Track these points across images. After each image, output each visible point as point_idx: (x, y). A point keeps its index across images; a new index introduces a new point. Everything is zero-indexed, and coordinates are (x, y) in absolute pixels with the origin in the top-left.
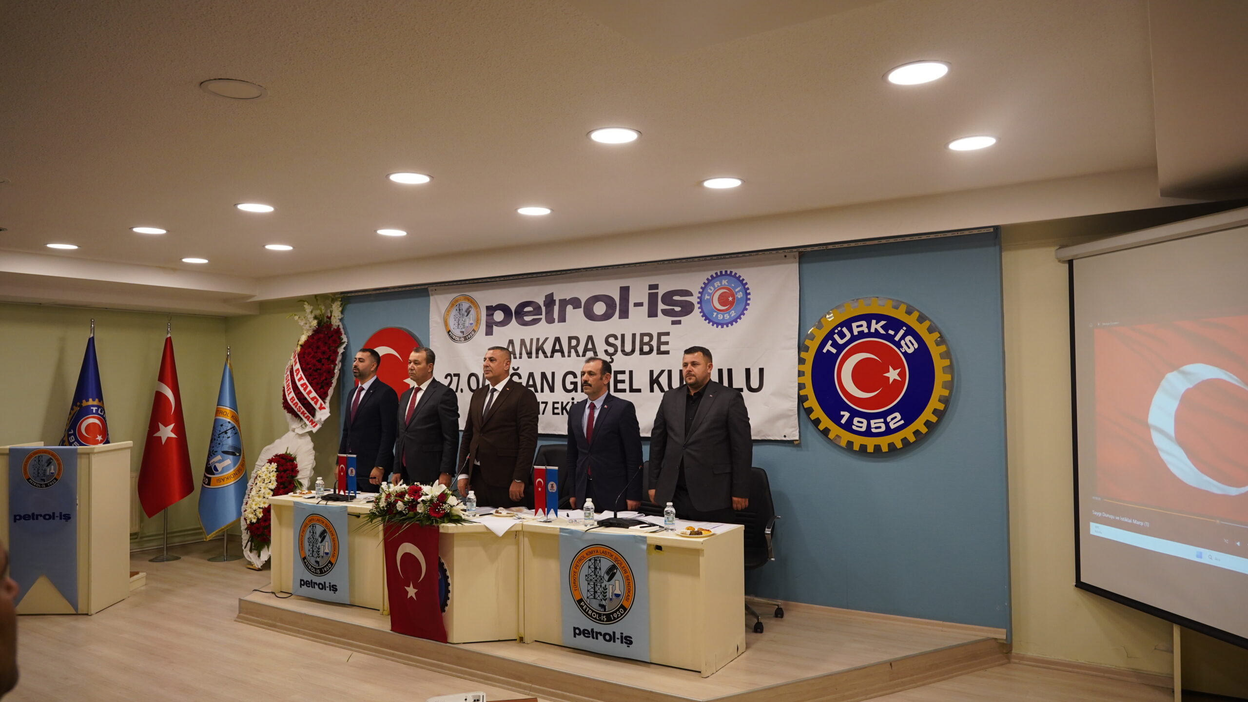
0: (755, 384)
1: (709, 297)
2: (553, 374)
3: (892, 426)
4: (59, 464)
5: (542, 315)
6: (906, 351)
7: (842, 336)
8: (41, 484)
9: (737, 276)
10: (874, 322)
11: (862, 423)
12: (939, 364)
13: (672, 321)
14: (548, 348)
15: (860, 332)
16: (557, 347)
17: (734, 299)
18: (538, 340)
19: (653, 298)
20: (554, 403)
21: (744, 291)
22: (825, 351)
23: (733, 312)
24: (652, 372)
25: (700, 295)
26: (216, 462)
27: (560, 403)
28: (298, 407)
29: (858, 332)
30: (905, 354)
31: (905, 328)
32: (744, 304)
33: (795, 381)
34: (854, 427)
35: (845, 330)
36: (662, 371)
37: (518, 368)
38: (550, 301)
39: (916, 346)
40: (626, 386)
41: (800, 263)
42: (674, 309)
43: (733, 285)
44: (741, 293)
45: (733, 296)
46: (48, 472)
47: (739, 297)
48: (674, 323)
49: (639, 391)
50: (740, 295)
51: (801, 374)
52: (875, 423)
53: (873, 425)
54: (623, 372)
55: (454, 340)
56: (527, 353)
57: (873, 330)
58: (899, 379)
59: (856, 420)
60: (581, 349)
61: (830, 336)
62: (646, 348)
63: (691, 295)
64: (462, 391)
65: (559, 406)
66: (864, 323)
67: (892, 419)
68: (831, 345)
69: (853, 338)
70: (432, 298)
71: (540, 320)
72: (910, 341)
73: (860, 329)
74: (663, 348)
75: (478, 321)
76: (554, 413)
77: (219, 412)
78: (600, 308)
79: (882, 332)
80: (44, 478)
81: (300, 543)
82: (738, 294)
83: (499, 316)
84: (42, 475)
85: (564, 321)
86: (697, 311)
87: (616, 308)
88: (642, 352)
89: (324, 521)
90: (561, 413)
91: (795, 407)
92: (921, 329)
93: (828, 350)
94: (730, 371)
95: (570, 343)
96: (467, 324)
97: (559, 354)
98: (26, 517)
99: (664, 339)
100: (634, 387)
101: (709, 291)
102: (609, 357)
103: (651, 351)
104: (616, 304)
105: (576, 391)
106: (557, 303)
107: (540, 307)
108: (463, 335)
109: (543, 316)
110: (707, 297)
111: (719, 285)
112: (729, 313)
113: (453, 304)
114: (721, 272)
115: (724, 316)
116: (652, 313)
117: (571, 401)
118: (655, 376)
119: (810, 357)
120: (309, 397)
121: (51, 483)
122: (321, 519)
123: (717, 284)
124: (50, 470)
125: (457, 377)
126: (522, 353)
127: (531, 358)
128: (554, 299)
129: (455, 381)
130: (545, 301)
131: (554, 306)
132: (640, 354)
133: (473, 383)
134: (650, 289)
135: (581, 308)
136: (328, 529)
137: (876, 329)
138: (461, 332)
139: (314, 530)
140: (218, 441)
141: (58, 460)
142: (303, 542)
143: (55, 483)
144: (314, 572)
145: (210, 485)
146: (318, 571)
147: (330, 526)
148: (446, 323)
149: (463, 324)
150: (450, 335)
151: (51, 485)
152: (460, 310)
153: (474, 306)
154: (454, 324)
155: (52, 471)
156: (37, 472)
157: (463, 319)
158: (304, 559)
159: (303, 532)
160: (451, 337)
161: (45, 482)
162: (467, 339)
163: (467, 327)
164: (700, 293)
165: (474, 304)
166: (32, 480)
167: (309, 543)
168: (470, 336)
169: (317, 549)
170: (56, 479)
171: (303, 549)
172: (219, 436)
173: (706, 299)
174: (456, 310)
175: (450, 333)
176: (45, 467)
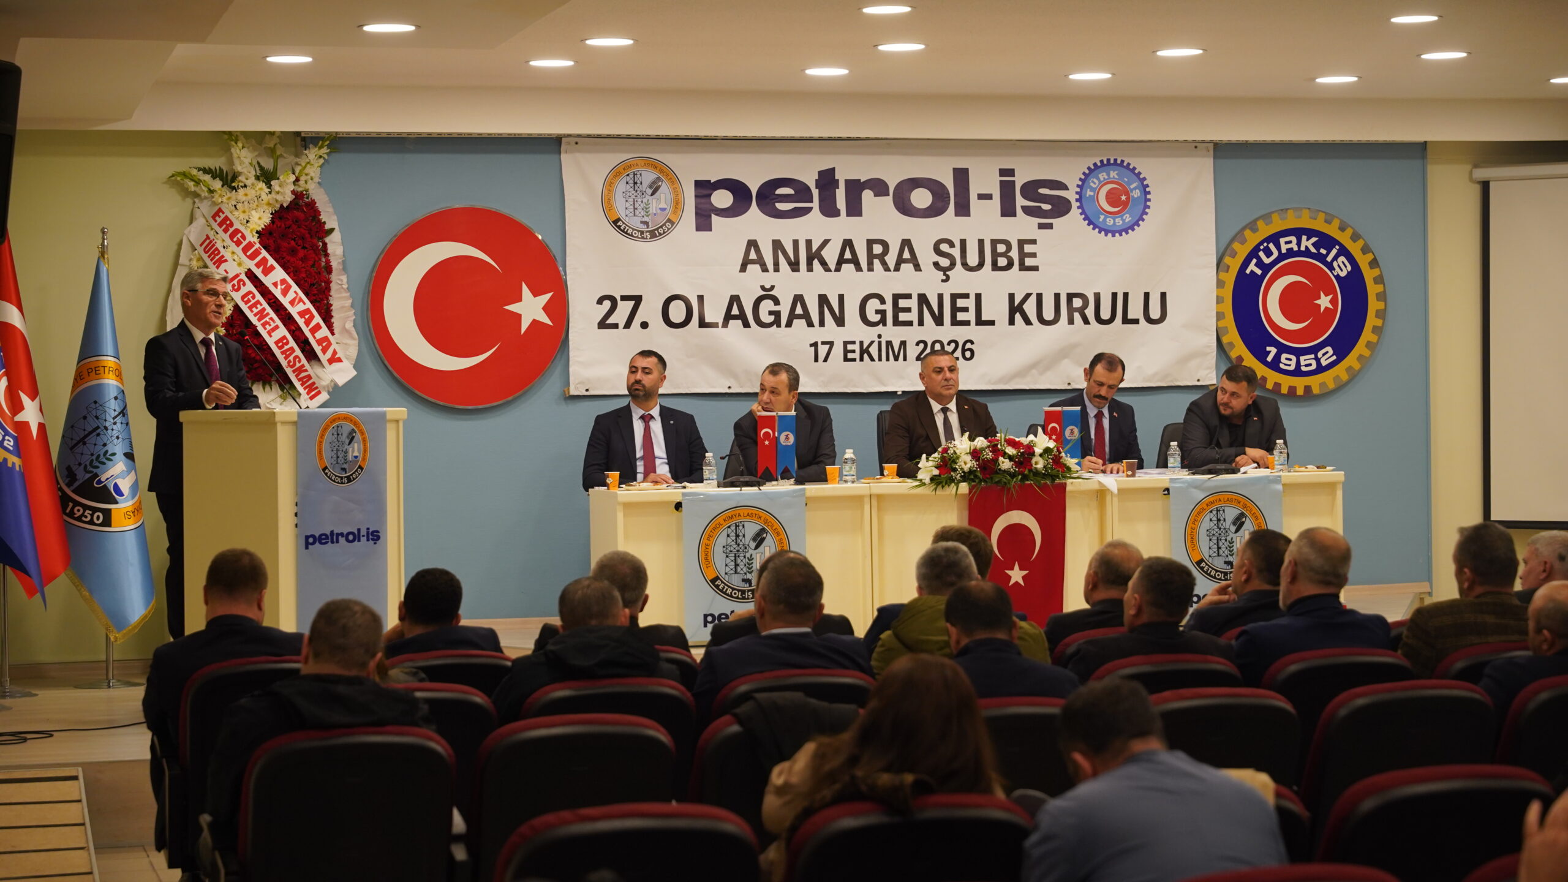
0: (1155, 313)
1: (1092, 194)
2: (841, 298)
3: (1324, 363)
4: (364, 440)
5: (812, 202)
6: (1338, 274)
7: (1269, 253)
8: (342, 478)
9: (1131, 167)
10: (1304, 238)
11: (1290, 360)
12: (1372, 289)
13: (1039, 224)
14: (831, 255)
15: (1290, 250)
16: (848, 256)
17: (1128, 198)
18: (809, 243)
19: (1007, 190)
20: (846, 343)
21: (1142, 189)
22: (1248, 271)
23: (1128, 215)
24: (1012, 297)
25: (1078, 190)
26: (117, 477)
27: (858, 343)
28: (291, 358)
29: (1287, 250)
30: (1337, 277)
31: (1337, 247)
32: (1142, 207)
33: (1212, 308)
34: (1282, 366)
35: (1271, 246)
36: (1028, 295)
37: (773, 287)
38: (827, 180)
39: (1349, 268)
40: (970, 316)
41: (1214, 158)
42: (1040, 206)
43: (1126, 179)
44: (1137, 191)
45: (1127, 193)
46: (350, 457)
47: (1136, 196)
48: (1041, 226)
49: (991, 323)
50: (1136, 194)
51: (1219, 300)
52: (1305, 360)
53: (1303, 363)
54: (966, 296)
55: (632, 235)
56: (790, 263)
57: (1303, 248)
58: (1331, 307)
59: (1284, 356)
60: (891, 259)
61: (1253, 254)
63: (1065, 188)
64: (644, 325)
65: (857, 347)
66: (1293, 239)
67: (1324, 355)
68: (1256, 265)
69: (1281, 257)
70: (564, 157)
71: (810, 209)
72: (1343, 262)
73: (1289, 246)
74: (1029, 262)
75: (678, 205)
76: (846, 359)
77: (107, 369)
78: (921, 198)
79: (1313, 250)
80: (345, 466)
81: (702, 556)
82: (1134, 191)
83: (722, 199)
84: (343, 461)
85: (859, 213)
86: (1075, 211)
87: (949, 200)
88: (995, 267)
89: (761, 514)
90: (858, 359)
91: (1213, 344)
92: (1355, 249)
93: (1252, 271)
94: (1126, 295)
95: (869, 249)
96: (653, 208)
97: (851, 266)
98: (323, 539)
99: (1028, 248)
100: (984, 318)
101: (1092, 184)
102: (942, 273)
103: (1009, 265)
104: (949, 194)
105: (885, 325)
106: (842, 185)
107: (808, 189)
108: (648, 227)
109: (815, 204)
110: (1089, 193)
111: (1106, 177)
112: (1122, 217)
113: (620, 173)
114: (1108, 160)
115: (1114, 221)
116: (1008, 210)
117: (877, 340)
118: (1017, 302)
119: (1230, 278)
120: (315, 338)
121: (354, 476)
122: (754, 512)
123: (1103, 176)
124: (353, 451)
125: (634, 302)
126: (778, 263)
127: (798, 270)
128: (836, 178)
129: (625, 308)
130: (816, 180)
131: (837, 190)
132: (993, 270)
133: (677, 312)
134: (1001, 175)
135: (889, 195)
136: (769, 527)
137: (1307, 247)
138: (642, 222)
139: (738, 531)
140: (114, 432)
141: (362, 433)
142: (709, 554)
143: (359, 474)
144: (740, 596)
145: (110, 526)
146: (749, 594)
147: (773, 522)
148: (607, 205)
149: (646, 210)
150: (619, 227)
151: (354, 479)
152: (635, 183)
153: (668, 178)
154: (626, 209)
155: (356, 454)
156: (335, 456)
157: (645, 200)
158: (713, 581)
159: (711, 539)
160: (623, 231)
161: (346, 473)
162: (658, 235)
163: (655, 214)
164: (1078, 186)
165: (667, 175)
166: (330, 471)
167: (726, 553)
168: (664, 230)
169: (745, 561)
170: (361, 467)
171: (711, 565)
172: (115, 420)
173: (1087, 196)
174: (627, 183)
175: (620, 223)
176: (346, 447)
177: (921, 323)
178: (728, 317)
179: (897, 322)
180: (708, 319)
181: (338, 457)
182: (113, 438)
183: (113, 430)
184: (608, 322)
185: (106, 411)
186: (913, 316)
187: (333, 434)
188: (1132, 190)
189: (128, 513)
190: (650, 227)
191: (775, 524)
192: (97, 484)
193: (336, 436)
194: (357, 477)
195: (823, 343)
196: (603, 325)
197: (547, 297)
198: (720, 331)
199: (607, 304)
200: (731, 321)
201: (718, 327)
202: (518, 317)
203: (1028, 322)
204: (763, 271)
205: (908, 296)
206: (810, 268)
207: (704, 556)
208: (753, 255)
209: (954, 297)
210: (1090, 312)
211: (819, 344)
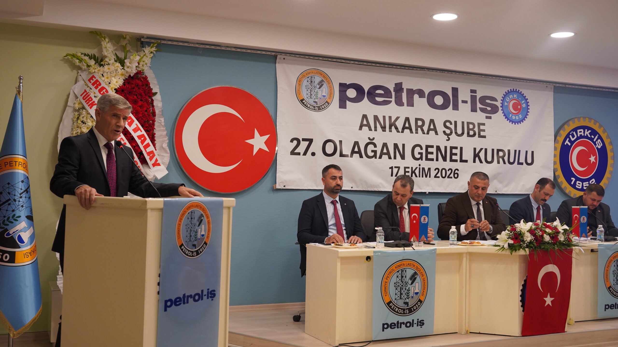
0: (529, 161)
1: (507, 104)
2: (404, 145)
4: (209, 222)
5: (392, 98)
6: (598, 147)
7: (573, 136)
8: (192, 252)
9: (522, 93)
10: (586, 130)
11: (580, 184)
12: (610, 154)
13: (486, 116)
14: (400, 124)
15: (581, 135)
16: (407, 125)
17: (521, 107)
18: (390, 118)
19: (473, 99)
20: (405, 168)
21: (526, 104)
22: (565, 144)
23: (521, 115)
24: (475, 149)
25: (502, 102)
26: (21, 231)
27: (410, 168)
29: (580, 135)
30: (597, 148)
31: (598, 135)
32: (526, 111)
34: (577, 187)
35: (574, 133)
36: (481, 149)
37: (374, 139)
38: (399, 88)
39: (602, 145)
40: (457, 158)
41: (554, 92)
42: (487, 108)
43: (520, 99)
44: (524, 104)
45: (521, 105)
46: (199, 235)
47: (524, 107)
48: (487, 117)
49: (466, 161)
50: (524, 106)
51: (555, 156)
52: (585, 184)
54: (456, 148)
55: (309, 108)
56: (382, 127)
57: (585, 135)
58: (595, 161)
59: (578, 182)
60: (425, 128)
61: (567, 136)
62: (471, 133)
63: (496, 100)
64: (313, 154)
65: (410, 170)
66: (582, 130)
67: (592, 182)
68: (568, 141)
69: (578, 138)
70: (277, 65)
71: (391, 101)
72: (599, 142)
73: (581, 133)
74: (482, 134)
75: (331, 94)
77: (17, 163)
78: (439, 100)
79: (589, 136)
80: (195, 243)
83: (352, 93)
84: (194, 239)
85: (412, 105)
86: (500, 112)
87: (450, 102)
88: (469, 135)
89: (415, 264)
91: (552, 175)
92: (604, 136)
93: (567, 144)
94: (519, 151)
95: (416, 123)
96: (319, 96)
97: (408, 130)
98: (177, 302)
99: (482, 127)
100: (463, 159)
101: (507, 100)
102: (447, 136)
103: (474, 135)
104: (450, 99)
105: (422, 160)
106: (405, 91)
107: (390, 91)
109: (393, 99)
110: (506, 104)
111: (512, 97)
112: (518, 115)
113: (304, 76)
114: (513, 89)
115: (515, 117)
116: (474, 110)
117: (419, 167)
119: (559, 146)
121: (201, 250)
122: (412, 263)
123: (511, 96)
124: (201, 231)
125: (308, 142)
126: (377, 127)
127: (385, 131)
128: (403, 87)
129: (304, 145)
130: (394, 87)
131: (403, 93)
132: (468, 136)
133: (330, 148)
134: (471, 93)
135: (425, 98)
136: (418, 271)
137: (587, 134)
138: (314, 102)
139: (403, 274)
140: (20, 203)
141: (208, 217)
142: (387, 288)
143: (205, 248)
144: (402, 313)
145: (14, 262)
146: (407, 311)
147: (420, 268)
148: (298, 93)
149: (316, 95)
150: (303, 103)
151: (201, 252)
152: (311, 82)
153: (327, 80)
154: (307, 94)
155: (203, 233)
156: (189, 235)
157: (316, 91)
158: (388, 304)
159: (388, 279)
160: (305, 105)
161: (196, 248)
162: (321, 109)
163: (320, 98)
164: (501, 100)
165: (327, 79)
166: (185, 247)
167: (396, 287)
168: (324, 107)
169: (406, 291)
170: (206, 243)
171: (387, 294)
172: (21, 195)
173: (505, 105)
174: (308, 81)
175: (304, 101)
176: (197, 228)
177: (437, 160)
178: (353, 152)
179: (427, 159)
180: (344, 153)
181: (191, 236)
182: (19, 207)
183: (19, 201)
184: (295, 151)
185: (15, 190)
186: (434, 156)
187: (188, 218)
188: (522, 104)
189: (27, 254)
190: (318, 104)
191: (421, 270)
192: (6, 235)
193: (190, 220)
194: (203, 251)
195: (395, 167)
196: (293, 153)
197: (267, 137)
198: (349, 159)
199: (295, 142)
200: (354, 154)
201: (348, 157)
202: (252, 146)
203: (481, 162)
204: (370, 130)
205: (432, 147)
206: (390, 131)
207: (384, 289)
208: (365, 122)
209: (452, 148)
210: (506, 158)
211: (394, 167)
